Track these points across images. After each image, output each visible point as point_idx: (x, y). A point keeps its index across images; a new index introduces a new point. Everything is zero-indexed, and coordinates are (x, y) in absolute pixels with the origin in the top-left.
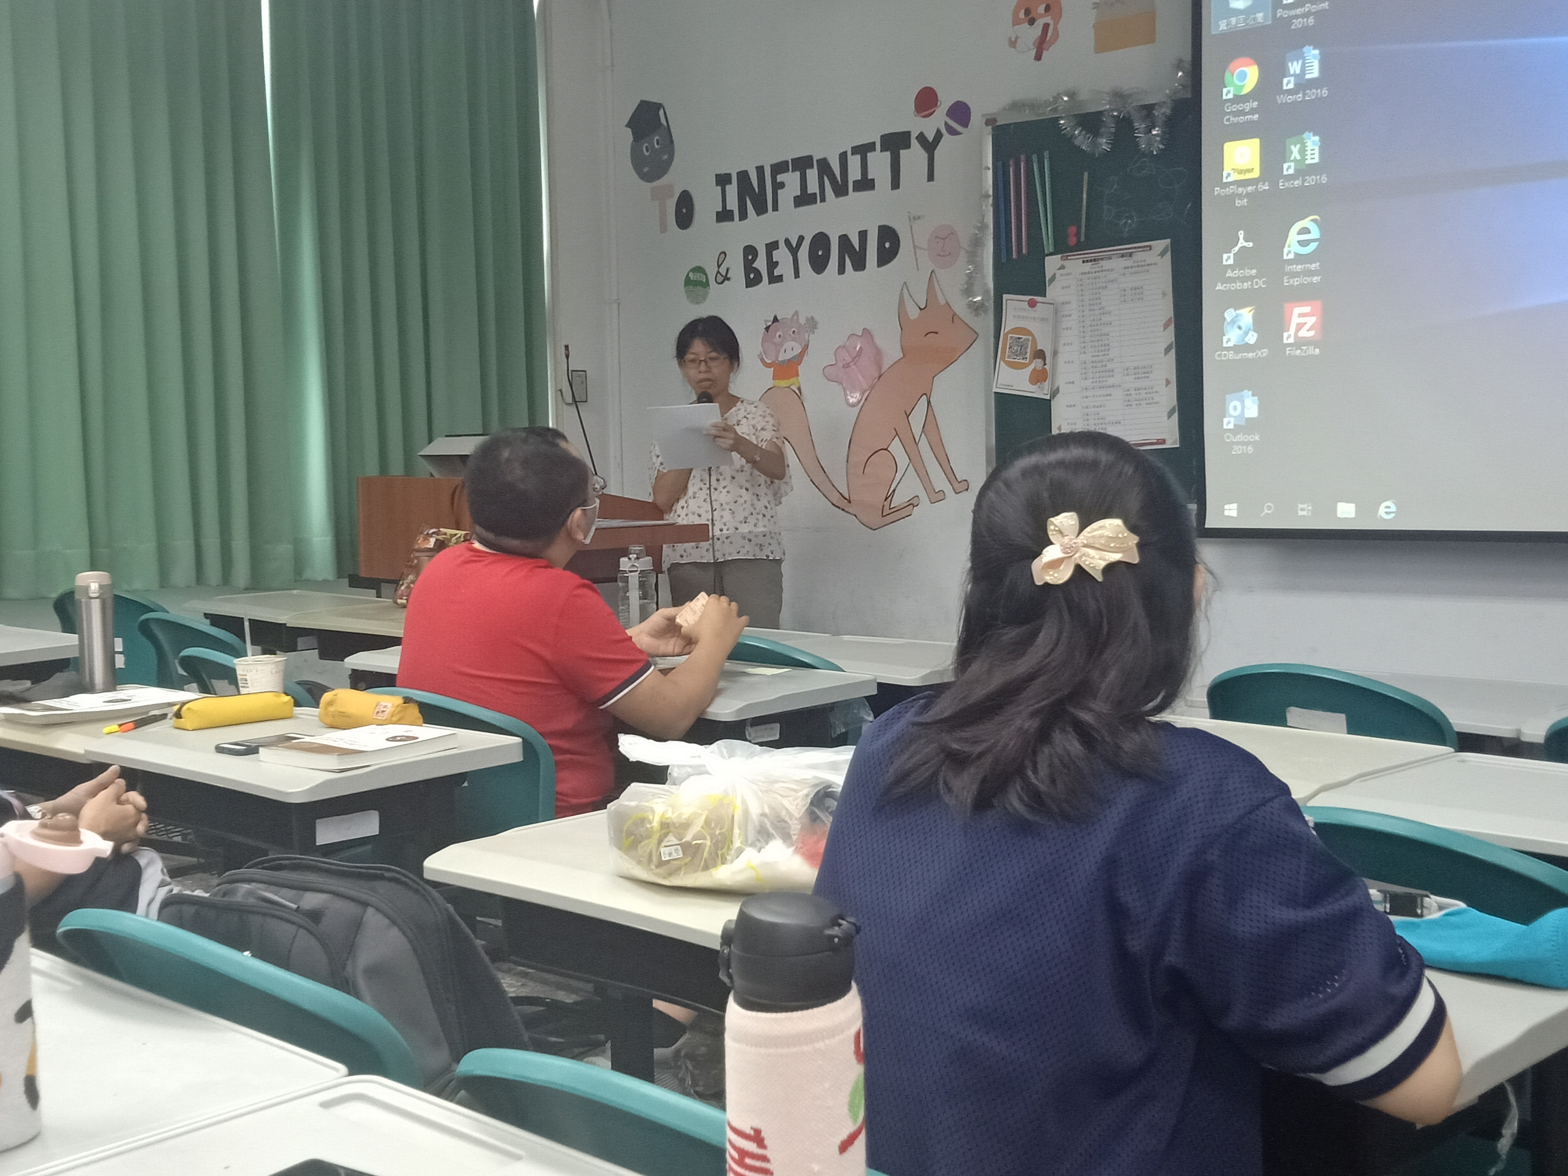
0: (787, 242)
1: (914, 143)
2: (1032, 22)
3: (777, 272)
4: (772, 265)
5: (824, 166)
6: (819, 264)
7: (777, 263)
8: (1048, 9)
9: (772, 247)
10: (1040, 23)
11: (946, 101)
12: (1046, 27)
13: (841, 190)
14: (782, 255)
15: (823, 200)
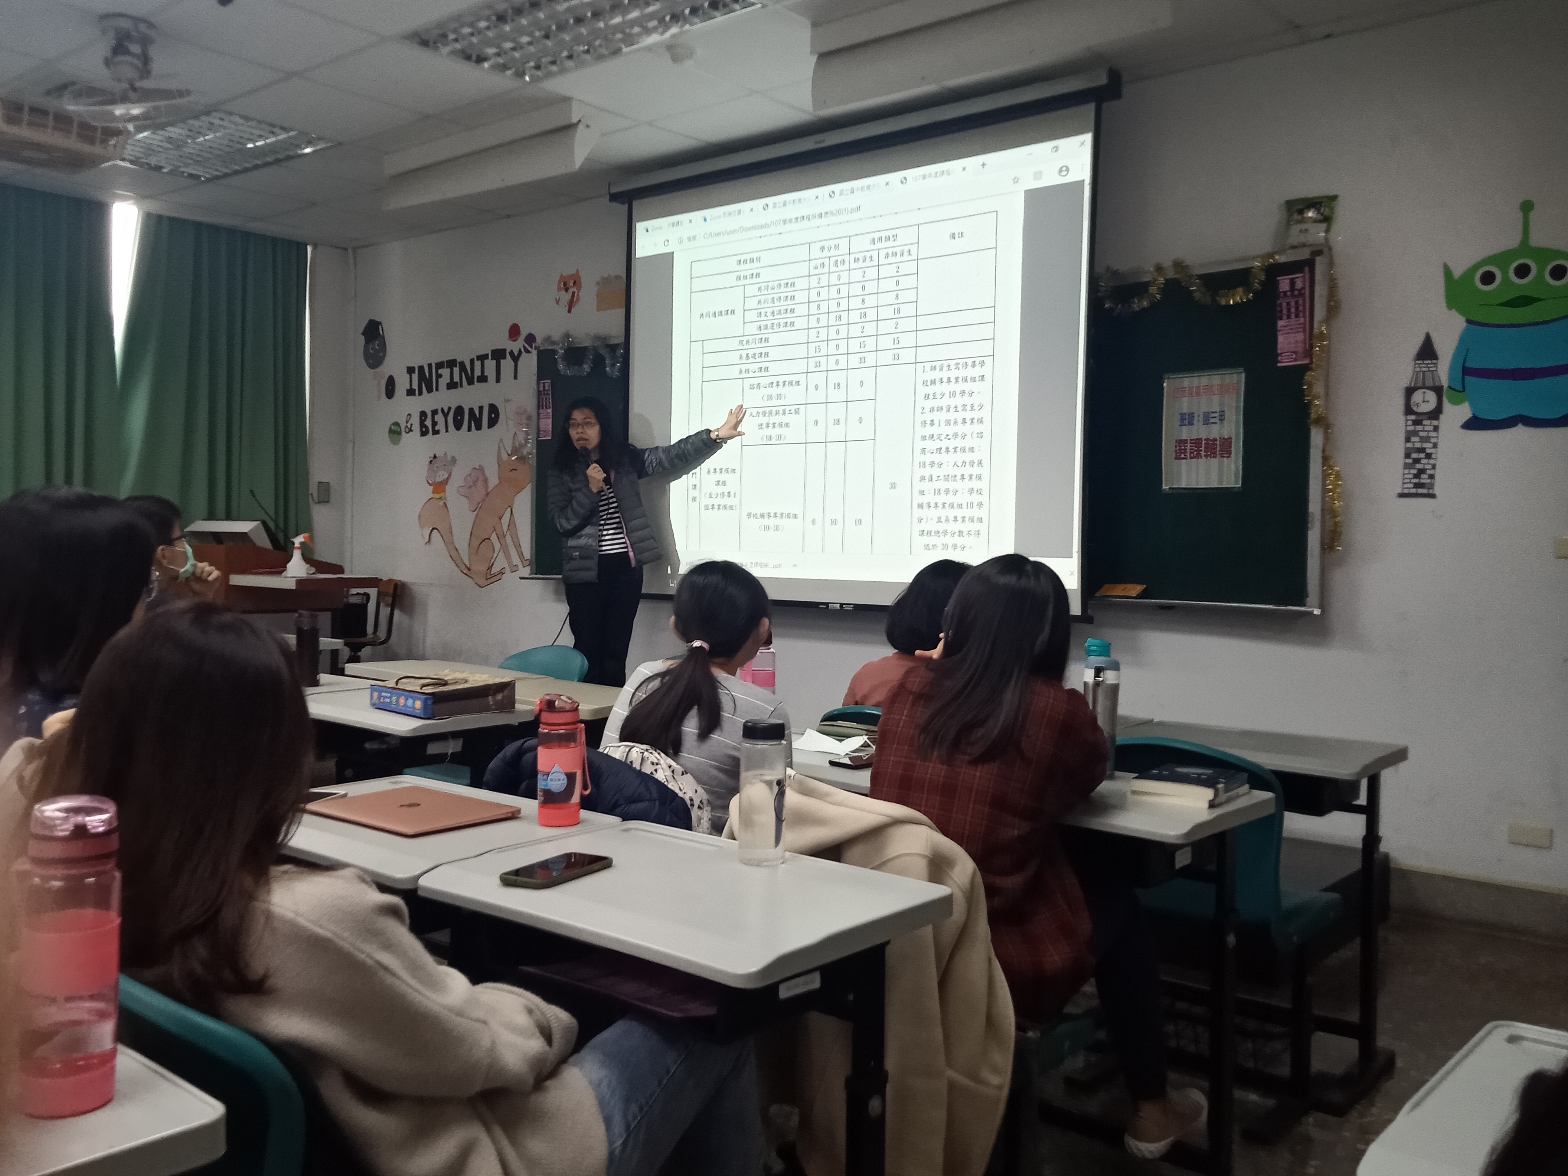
0: (443, 410)
1: (508, 356)
2: (567, 290)
3: (437, 428)
4: (434, 424)
5: (462, 364)
6: (458, 426)
7: (437, 422)
8: (574, 283)
9: (435, 412)
10: (571, 290)
11: (524, 333)
12: (574, 293)
13: (470, 382)
14: (439, 418)
15: (461, 386)
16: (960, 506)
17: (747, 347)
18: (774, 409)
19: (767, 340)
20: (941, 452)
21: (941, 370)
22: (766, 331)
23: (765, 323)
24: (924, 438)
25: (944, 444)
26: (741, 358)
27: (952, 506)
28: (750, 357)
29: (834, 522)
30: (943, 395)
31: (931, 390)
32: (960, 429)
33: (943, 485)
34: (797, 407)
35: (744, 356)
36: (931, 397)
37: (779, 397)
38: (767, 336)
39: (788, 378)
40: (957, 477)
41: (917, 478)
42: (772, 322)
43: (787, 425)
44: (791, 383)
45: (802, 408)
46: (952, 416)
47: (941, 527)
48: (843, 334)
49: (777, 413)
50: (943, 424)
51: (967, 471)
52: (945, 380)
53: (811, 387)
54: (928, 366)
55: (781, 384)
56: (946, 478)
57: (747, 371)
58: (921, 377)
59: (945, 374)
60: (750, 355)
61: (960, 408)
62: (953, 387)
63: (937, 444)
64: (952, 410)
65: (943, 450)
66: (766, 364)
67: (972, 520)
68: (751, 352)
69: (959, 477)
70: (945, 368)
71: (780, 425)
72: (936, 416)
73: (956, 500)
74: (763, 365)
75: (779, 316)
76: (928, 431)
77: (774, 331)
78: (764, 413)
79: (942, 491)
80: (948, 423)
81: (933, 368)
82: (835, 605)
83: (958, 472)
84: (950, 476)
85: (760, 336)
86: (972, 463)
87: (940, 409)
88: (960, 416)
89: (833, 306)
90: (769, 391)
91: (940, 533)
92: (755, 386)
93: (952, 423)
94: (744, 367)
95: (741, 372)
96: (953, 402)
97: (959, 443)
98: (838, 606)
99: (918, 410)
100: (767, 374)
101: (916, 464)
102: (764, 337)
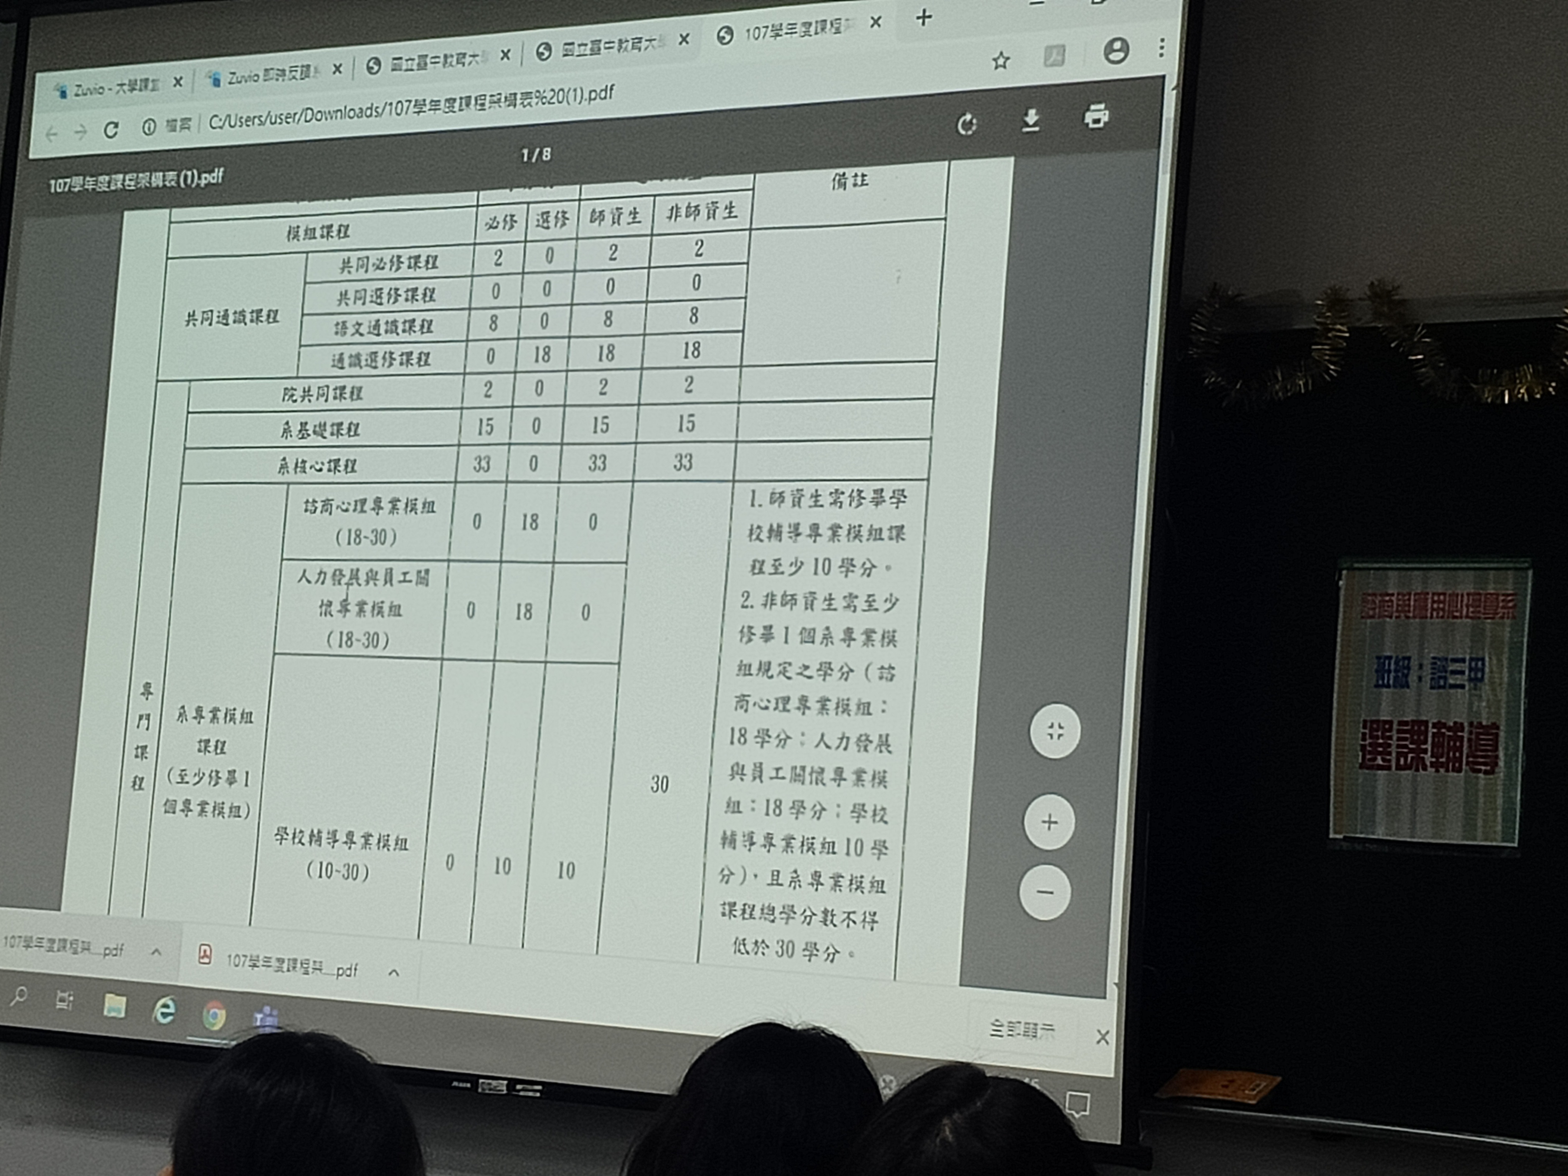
16: (829, 847)
17: (306, 405)
18: (364, 567)
19: (356, 393)
20: (788, 707)
21: (797, 503)
22: (356, 371)
23: (354, 350)
24: (745, 669)
25: (795, 688)
26: (287, 431)
27: (808, 845)
28: (310, 432)
29: (504, 866)
30: (798, 565)
31: (768, 550)
32: (837, 654)
33: (789, 792)
34: (423, 566)
35: (295, 428)
36: (768, 568)
37: (379, 537)
38: (358, 382)
39: (403, 493)
40: (825, 775)
41: (723, 770)
42: (374, 348)
43: (396, 610)
44: (411, 506)
45: (437, 571)
46: (818, 619)
47: (779, 897)
48: (553, 395)
49: (372, 576)
50: (795, 638)
51: (851, 760)
52: (805, 529)
53: (464, 517)
54: (764, 491)
55: (386, 506)
56: (798, 775)
57: (301, 466)
58: (746, 517)
59: (806, 516)
60: (310, 428)
61: (839, 603)
62: (824, 548)
63: (778, 687)
64: (819, 604)
65: (794, 703)
66: (351, 454)
67: (857, 884)
68: (313, 420)
69: (829, 774)
70: (806, 501)
71: (378, 609)
72: (779, 616)
73: (820, 831)
74: (344, 455)
75: (393, 337)
76: (758, 651)
77: (374, 372)
78: (338, 575)
79: (785, 807)
80: (808, 636)
81: (778, 498)
82: (494, 1083)
83: (830, 760)
84: (808, 770)
85: (340, 382)
86: (864, 742)
87: (790, 600)
88: (839, 621)
89: (531, 323)
90: (354, 520)
91: (777, 912)
92: (319, 505)
93: (819, 637)
94: (292, 456)
95: (284, 467)
96: (822, 585)
97: (834, 688)
98: (503, 1086)
99: (735, 599)
100: (351, 477)
101: (723, 735)
102: (349, 383)
